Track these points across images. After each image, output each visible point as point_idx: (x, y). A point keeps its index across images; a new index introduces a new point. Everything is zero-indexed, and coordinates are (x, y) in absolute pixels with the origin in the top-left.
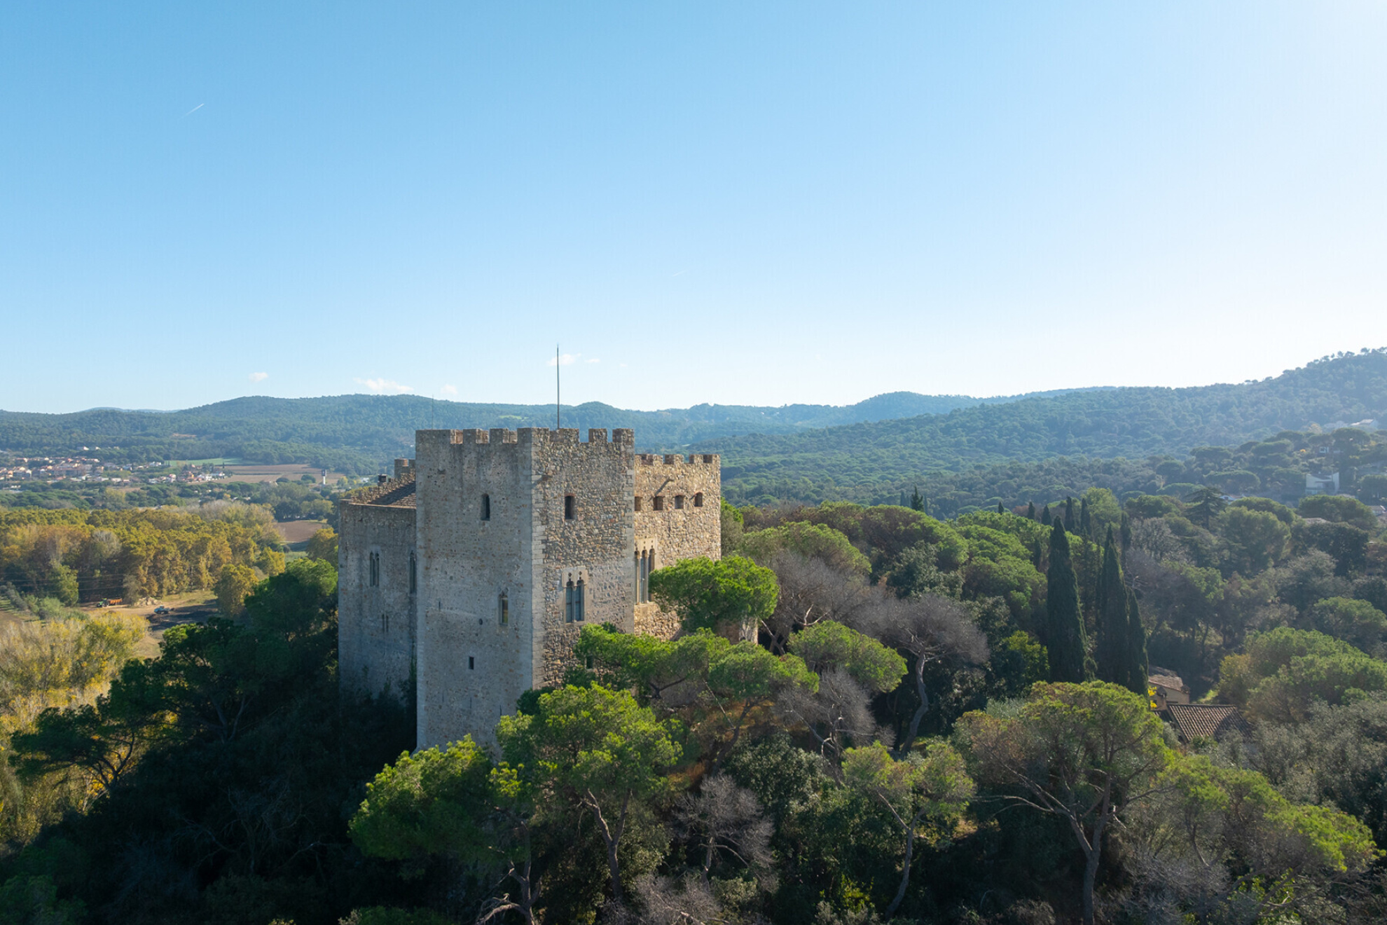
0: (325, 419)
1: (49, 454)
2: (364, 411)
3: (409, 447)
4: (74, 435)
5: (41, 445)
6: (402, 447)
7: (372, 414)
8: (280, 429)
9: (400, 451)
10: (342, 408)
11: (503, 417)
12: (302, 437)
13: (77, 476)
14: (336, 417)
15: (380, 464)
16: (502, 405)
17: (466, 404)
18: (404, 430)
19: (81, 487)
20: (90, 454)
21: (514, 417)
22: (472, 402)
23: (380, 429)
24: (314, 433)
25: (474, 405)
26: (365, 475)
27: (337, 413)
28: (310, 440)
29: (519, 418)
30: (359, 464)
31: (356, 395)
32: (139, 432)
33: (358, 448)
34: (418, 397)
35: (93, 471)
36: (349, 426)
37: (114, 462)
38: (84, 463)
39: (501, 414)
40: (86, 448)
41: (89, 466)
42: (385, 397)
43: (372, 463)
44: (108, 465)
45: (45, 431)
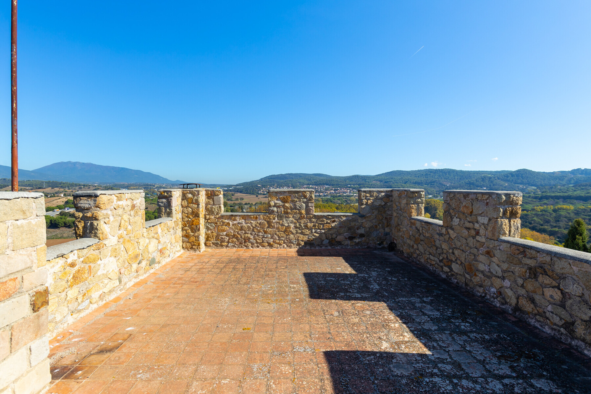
0: (419, 176)
1: (339, 187)
2: (432, 174)
3: (447, 185)
4: (346, 182)
5: (338, 185)
6: (444, 186)
7: (434, 175)
8: (404, 180)
9: (443, 187)
10: (424, 173)
11: (483, 175)
12: (411, 182)
13: (345, 193)
14: (422, 176)
15: (436, 191)
16: (483, 171)
17: (468, 171)
18: (445, 180)
19: (345, 196)
20: (349, 187)
21: (488, 175)
22: (471, 170)
23: (436, 179)
24: (415, 181)
25: (471, 171)
26: (430, 195)
27: (423, 175)
28: (413, 183)
29: (490, 175)
30: (429, 191)
31: (429, 169)
32: (364, 181)
33: (429, 186)
34: (451, 169)
35: (350, 192)
36: (426, 179)
37: (356, 190)
38: (348, 190)
39: (483, 174)
40: (349, 186)
41: (349, 191)
42: (439, 170)
43: (433, 191)
44: (354, 190)
45: (339, 181)
